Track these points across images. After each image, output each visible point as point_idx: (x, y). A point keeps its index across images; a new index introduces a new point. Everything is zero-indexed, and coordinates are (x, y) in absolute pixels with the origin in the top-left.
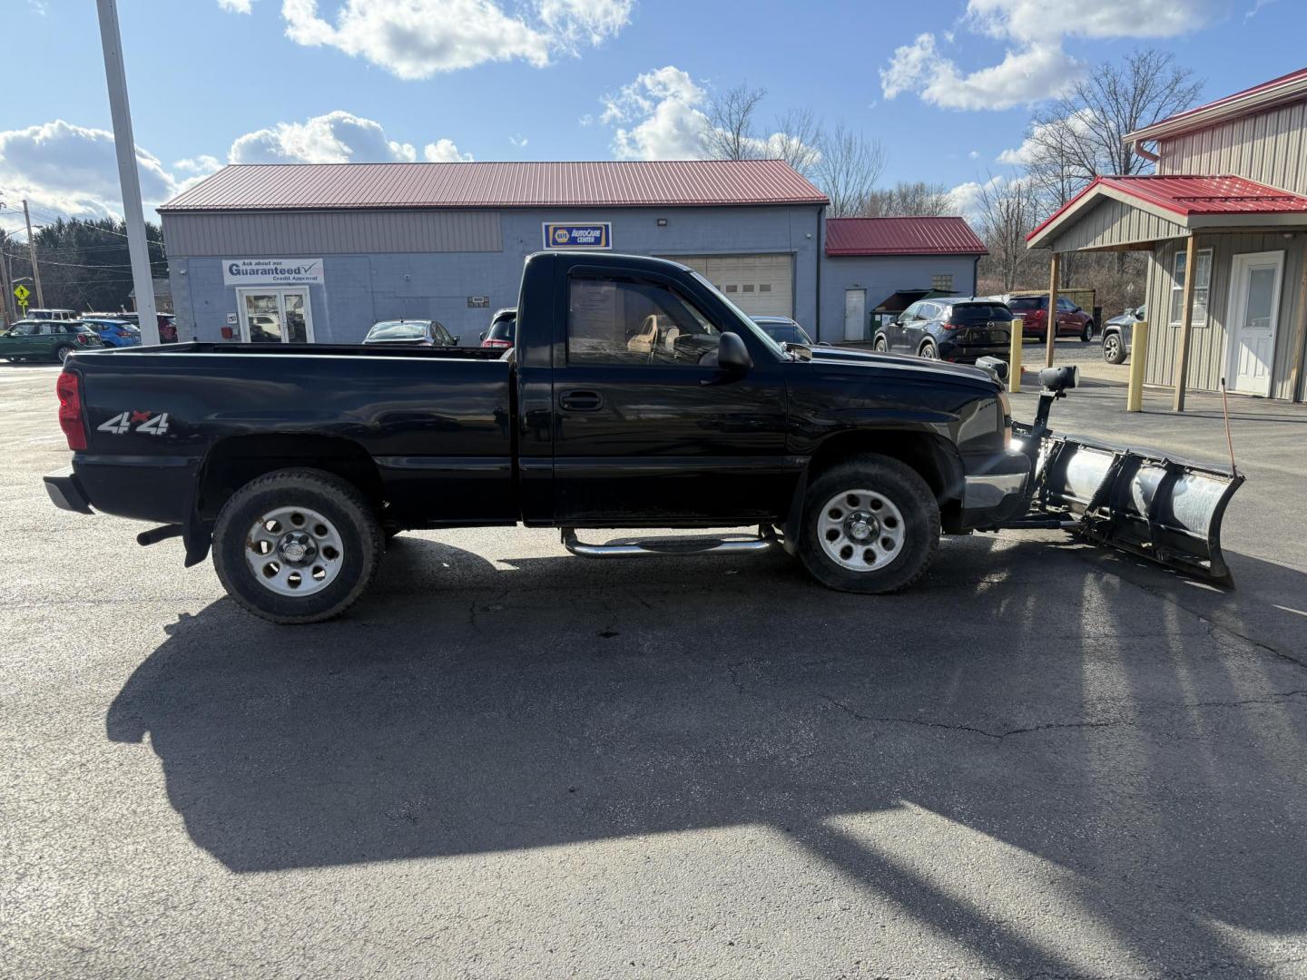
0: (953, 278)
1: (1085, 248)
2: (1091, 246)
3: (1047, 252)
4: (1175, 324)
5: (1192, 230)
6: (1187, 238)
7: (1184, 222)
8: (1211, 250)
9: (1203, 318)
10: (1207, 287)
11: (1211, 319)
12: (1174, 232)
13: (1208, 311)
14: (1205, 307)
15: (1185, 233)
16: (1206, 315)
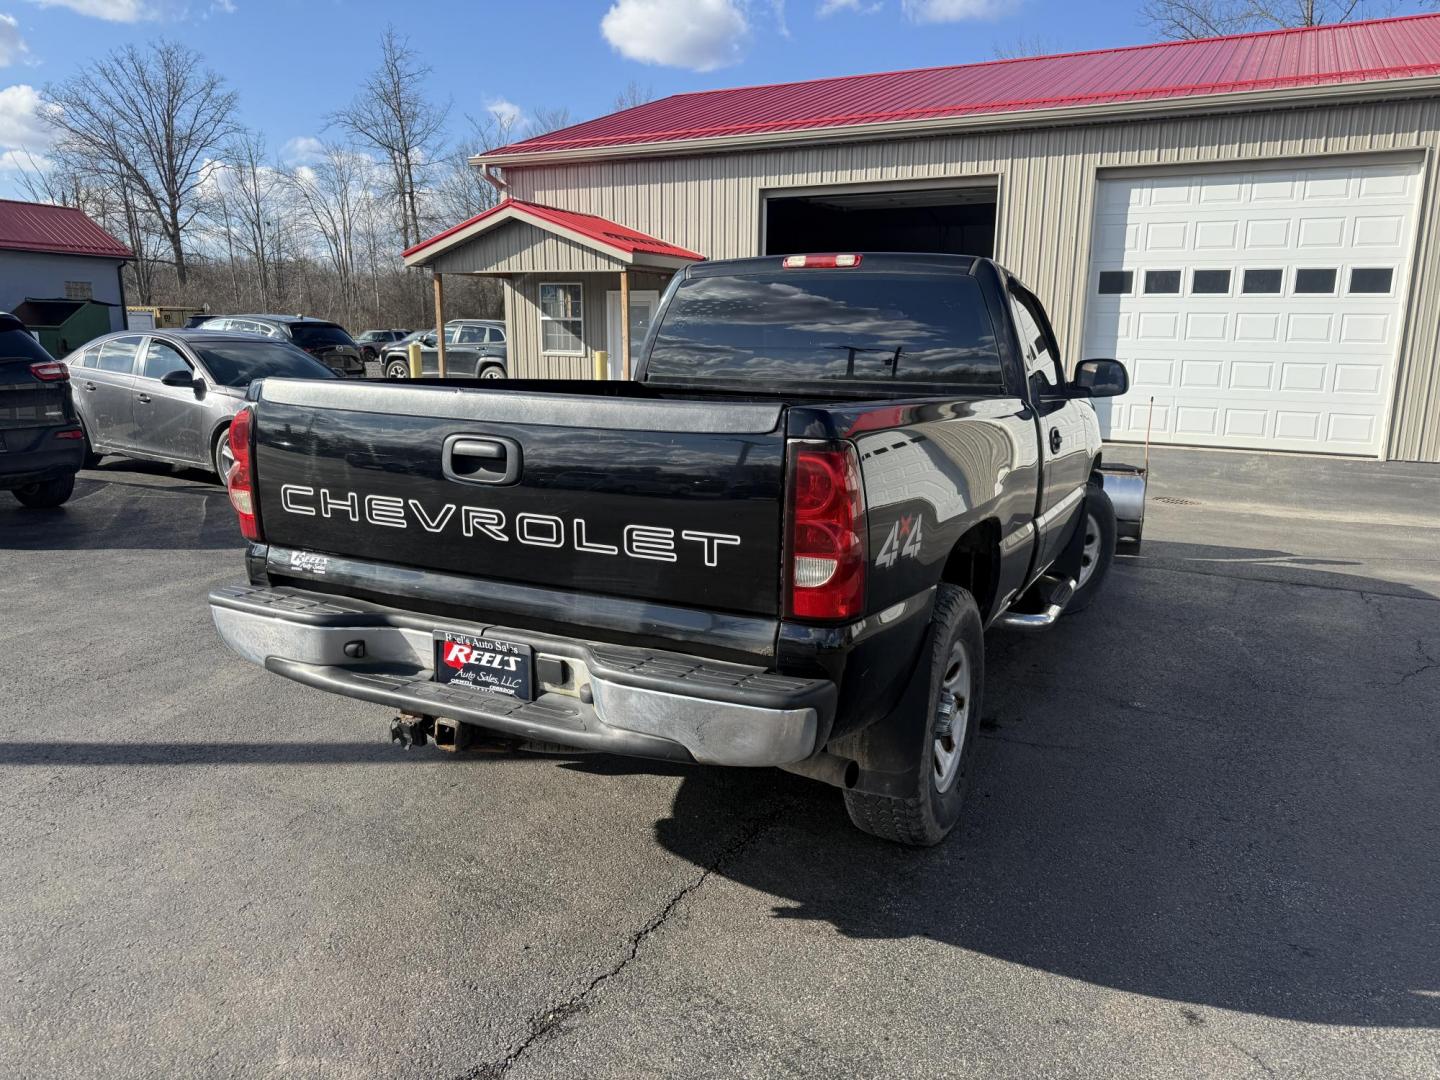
0: (92, 287)
1: (484, 271)
2: (492, 270)
3: (429, 272)
4: (547, 353)
5: (626, 266)
6: (619, 273)
7: (628, 258)
8: (581, 284)
9: (579, 348)
10: (581, 319)
11: (589, 349)
12: (603, 266)
13: (585, 342)
14: (580, 338)
15: (616, 268)
16: (583, 345)
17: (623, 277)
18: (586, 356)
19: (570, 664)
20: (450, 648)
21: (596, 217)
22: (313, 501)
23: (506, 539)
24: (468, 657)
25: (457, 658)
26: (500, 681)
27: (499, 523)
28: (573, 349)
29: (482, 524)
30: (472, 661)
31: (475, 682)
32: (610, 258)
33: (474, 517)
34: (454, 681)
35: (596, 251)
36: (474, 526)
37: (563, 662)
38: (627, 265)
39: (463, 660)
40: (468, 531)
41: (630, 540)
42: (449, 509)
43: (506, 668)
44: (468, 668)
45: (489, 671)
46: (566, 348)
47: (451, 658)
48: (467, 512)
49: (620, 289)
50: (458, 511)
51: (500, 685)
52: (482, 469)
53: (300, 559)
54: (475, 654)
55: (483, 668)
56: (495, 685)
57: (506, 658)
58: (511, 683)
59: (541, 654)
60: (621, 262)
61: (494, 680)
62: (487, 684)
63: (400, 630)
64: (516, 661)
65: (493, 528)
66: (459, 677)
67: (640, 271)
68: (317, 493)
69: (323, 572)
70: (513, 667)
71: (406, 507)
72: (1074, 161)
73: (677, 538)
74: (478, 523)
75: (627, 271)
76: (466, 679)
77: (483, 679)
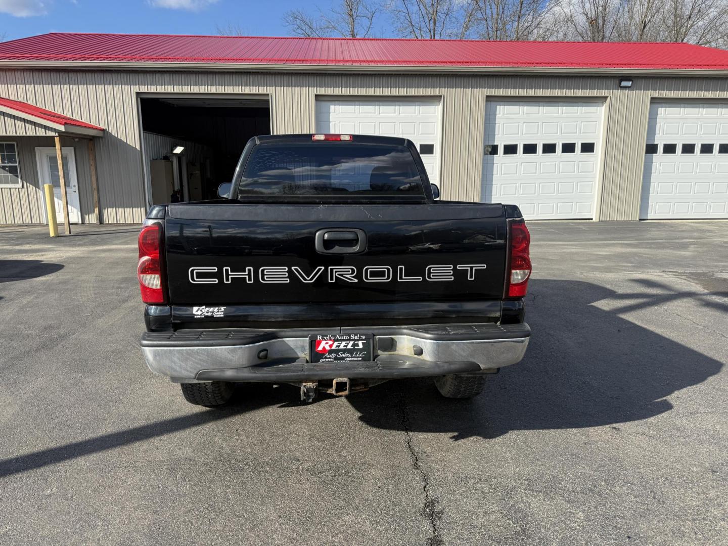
5: (58, 133)
6: (53, 137)
7: (62, 128)
8: (15, 143)
9: (18, 183)
10: (17, 164)
11: (25, 183)
12: (41, 132)
13: (21, 179)
14: (17, 176)
15: (50, 134)
16: (20, 181)
17: (57, 140)
18: (23, 187)
19: (395, 339)
20: (320, 342)
21: (23, 103)
22: (218, 275)
23: (356, 281)
24: (331, 346)
25: (324, 348)
26: (352, 355)
27: (352, 273)
28: (11, 183)
29: (341, 275)
30: (334, 347)
31: (336, 358)
32: (46, 128)
33: (336, 272)
34: (321, 360)
35: (35, 123)
36: (336, 276)
37: (392, 338)
38: (60, 132)
39: (328, 348)
40: (332, 279)
41: (429, 273)
42: (320, 269)
43: (356, 347)
44: (331, 352)
45: (344, 351)
46: (8, 183)
47: (320, 348)
48: (332, 270)
49: (54, 146)
50: (326, 270)
51: (352, 357)
52: (336, 246)
53: (201, 311)
54: (336, 343)
55: (341, 350)
56: (349, 357)
57: (356, 342)
58: (359, 355)
59: (377, 337)
60: (55, 130)
61: (349, 355)
62: (343, 358)
63: (284, 339)
64: (362, 343)
65: (348, 276)
66: (326, 358)
67: (67, 136)
68: (220, 270)
69: (223, 316)
70: (361, 346)
71: (290, 271)
72: (305, 90)
73: (455, 269)
74: (338, 274)
75: (59, 136)
76: (330, 358)
77: (341, 356)
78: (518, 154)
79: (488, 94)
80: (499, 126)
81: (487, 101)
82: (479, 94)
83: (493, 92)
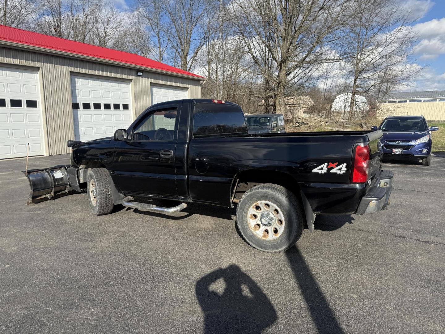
78: (91, 109)
79: (71, 71)
80: (78, 91)
81: (71, 75)
82: (65, 70)
83: (74, 69)
